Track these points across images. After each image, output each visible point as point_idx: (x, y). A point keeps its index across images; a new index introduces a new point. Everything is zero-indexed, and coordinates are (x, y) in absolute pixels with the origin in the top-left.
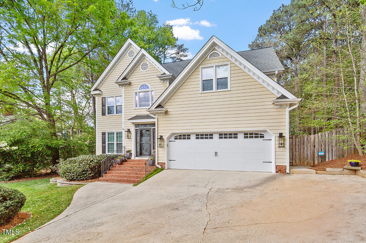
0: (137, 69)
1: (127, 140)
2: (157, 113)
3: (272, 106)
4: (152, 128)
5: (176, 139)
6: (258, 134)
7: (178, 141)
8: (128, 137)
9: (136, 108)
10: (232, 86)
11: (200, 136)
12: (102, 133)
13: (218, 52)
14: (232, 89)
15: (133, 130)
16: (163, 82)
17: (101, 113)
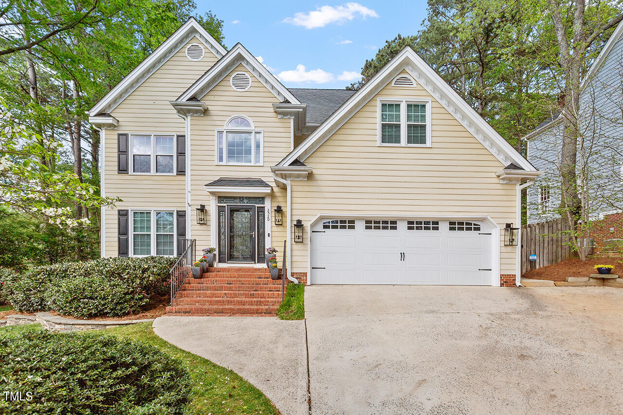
0: (223, 83)
1: (199, 227)
2: (290, 176)
3: (496, 180)
4: (257, 205)
5: (325, 227)
6: (471, 224)
7: (330, 231)
8: (203, 222)
9: (221, 163)
10: (435, 139)
11: (372, 224)
12: (119, 211)
13: (411, 79)
14: (435, 145)
15: (212, 207)
16: (282, 118)
17: (116, 168)
